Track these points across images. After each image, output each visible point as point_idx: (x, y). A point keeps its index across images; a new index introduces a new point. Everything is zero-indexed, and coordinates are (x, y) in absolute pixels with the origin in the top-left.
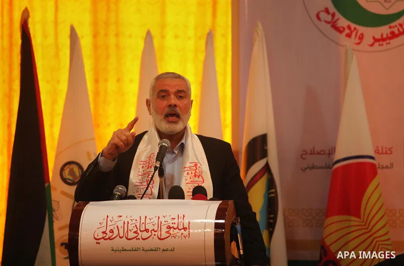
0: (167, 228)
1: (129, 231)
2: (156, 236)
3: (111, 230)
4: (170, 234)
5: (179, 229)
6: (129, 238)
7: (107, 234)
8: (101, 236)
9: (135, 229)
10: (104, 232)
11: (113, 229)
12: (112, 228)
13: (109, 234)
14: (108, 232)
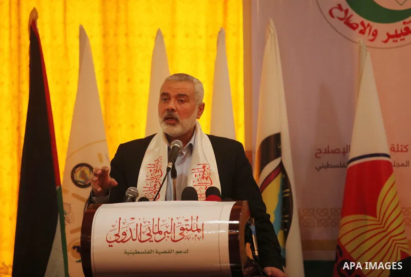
0: (181, 230)
1: (142, 233)
2: (170, 237)
4: (184, 236)
5: (192, 231)
6: (142, 240)
7: (119, 236)
8: (114, 238)
9: (148, 232)
10: (117, 235)
11: (126, 231)
12: (124, 230)
13: (122, 237)
14: (120, 234)
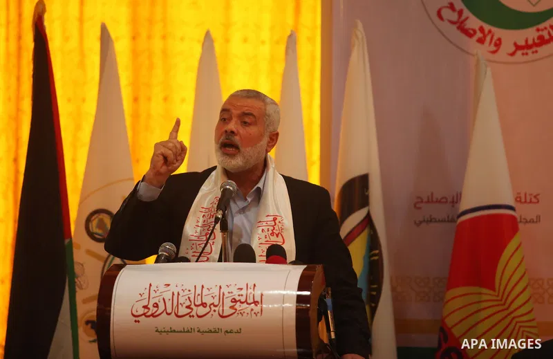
0: (232, 302)
1: (180, 306)
2: (217, 312)
3: (156, 303)
4: (236, 310)
5: (248, 304)
6: (179, 314)
7: (149, 309)
9: (188, 303)
10: (145, 307)
11: (158, 302)
12: (156, 300)
13: (153, 310)
14: (150, 306)
